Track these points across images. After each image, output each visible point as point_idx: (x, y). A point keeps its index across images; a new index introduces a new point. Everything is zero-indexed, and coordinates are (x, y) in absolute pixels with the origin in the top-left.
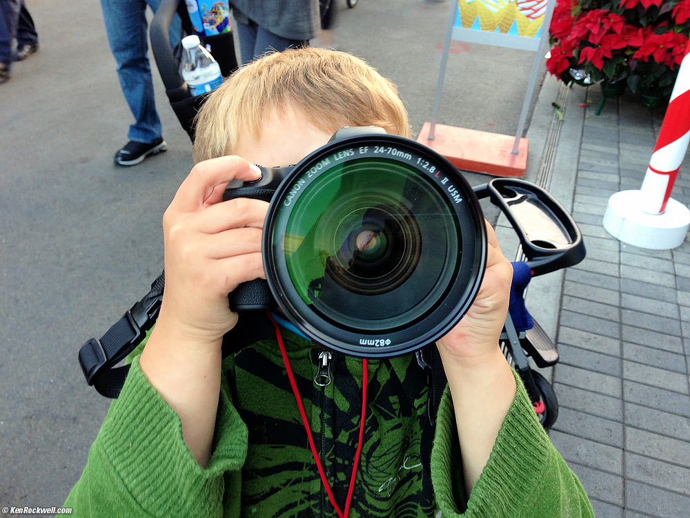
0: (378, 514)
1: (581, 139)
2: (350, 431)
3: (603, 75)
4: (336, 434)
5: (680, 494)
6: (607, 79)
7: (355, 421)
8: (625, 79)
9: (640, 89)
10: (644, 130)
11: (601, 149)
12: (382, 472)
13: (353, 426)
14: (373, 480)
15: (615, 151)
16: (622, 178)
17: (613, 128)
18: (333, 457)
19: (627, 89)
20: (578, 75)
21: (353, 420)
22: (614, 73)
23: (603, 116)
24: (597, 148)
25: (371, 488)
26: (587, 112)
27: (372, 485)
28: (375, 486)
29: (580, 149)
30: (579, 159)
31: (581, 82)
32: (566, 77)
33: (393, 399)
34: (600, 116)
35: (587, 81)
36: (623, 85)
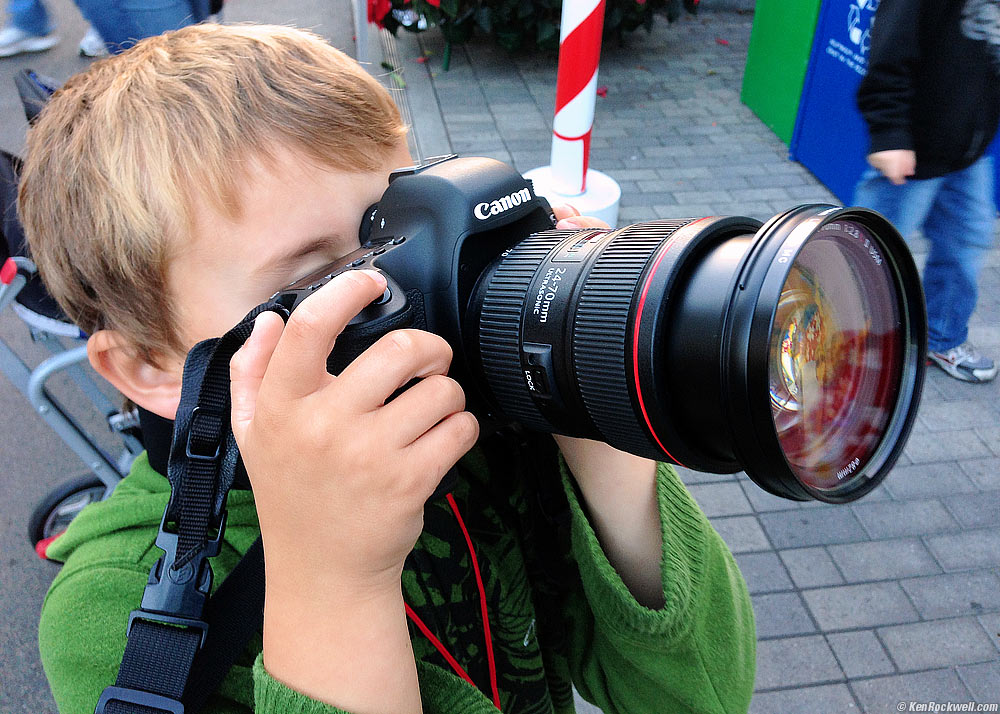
0: (533, 678)
1: (441, 111)
2: (463, 581)
3: (443, 14)
4: (446, 595)
5: (747, 553)
6: (448, 18)
7: (464, 564)
8: (471, 16)
9: (495, 28)
10: (508, 81)
11: (471, 118)
12: (519, 616)
13: (464, 571)
14: (512, 633)
15: (488, 118)
16: (513, 154)
17: (472, 86)
18: (455, 628)
19: (475, 28)
20: (407, 18)
21: (461, 564)
22: (455, 9)
23: (452, 72)
24: (464, 118)
25: (512, 645)
26: (432, 69)
27: (512, 642)
28: (517, 641)
29: (444, 123)
30: (449, 139)
31: (414, 28)
32: (391, 25)
33: (489, 511)
34: (449, 73)
35: (422, 24)
36: (471, 23)
